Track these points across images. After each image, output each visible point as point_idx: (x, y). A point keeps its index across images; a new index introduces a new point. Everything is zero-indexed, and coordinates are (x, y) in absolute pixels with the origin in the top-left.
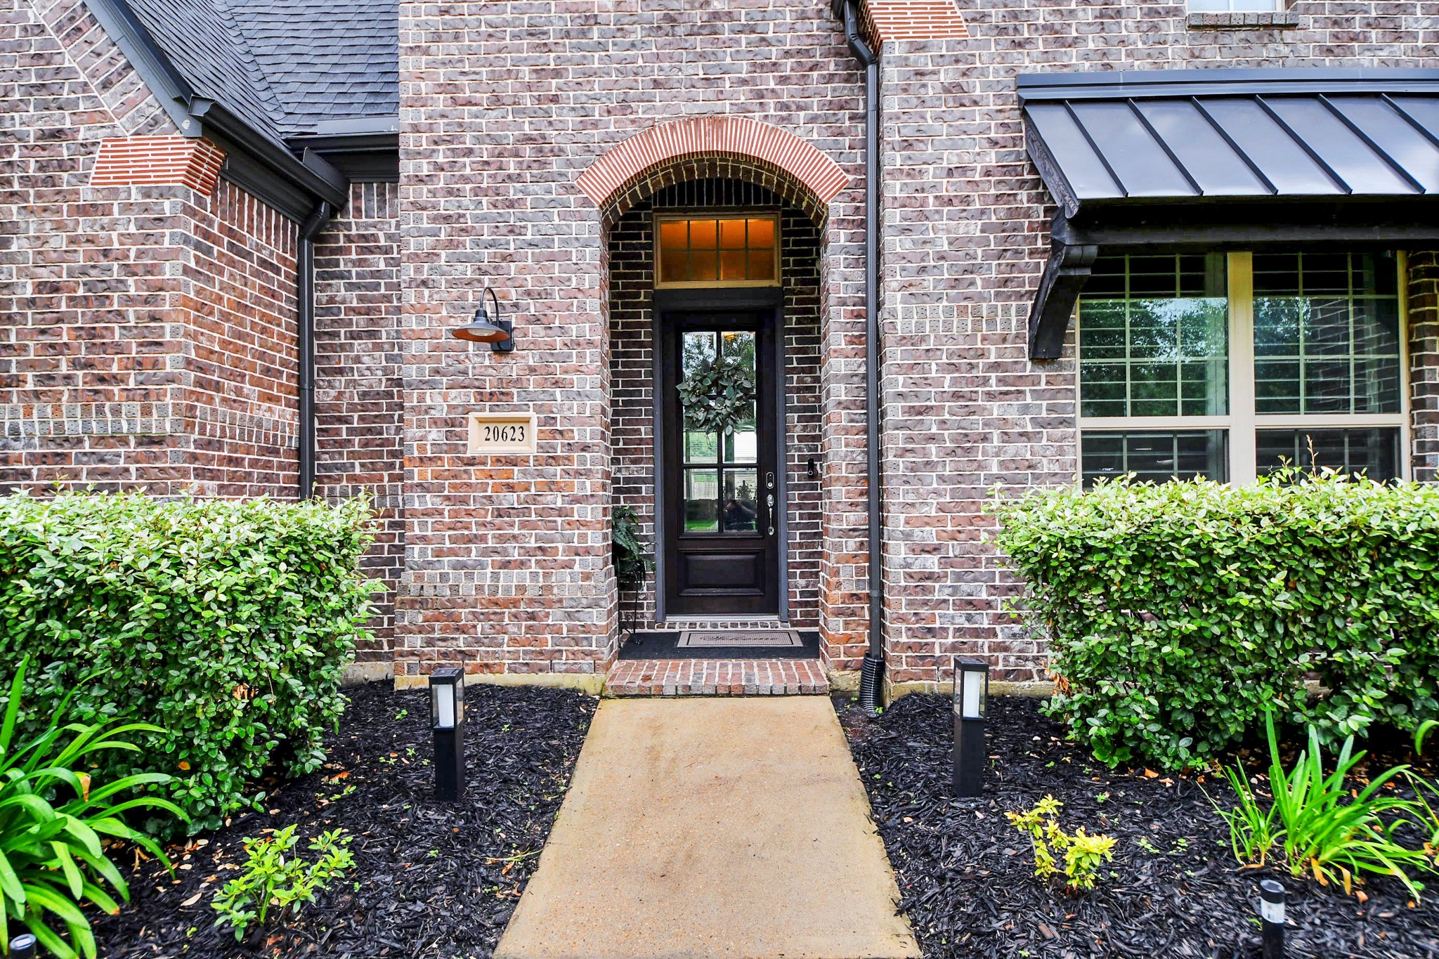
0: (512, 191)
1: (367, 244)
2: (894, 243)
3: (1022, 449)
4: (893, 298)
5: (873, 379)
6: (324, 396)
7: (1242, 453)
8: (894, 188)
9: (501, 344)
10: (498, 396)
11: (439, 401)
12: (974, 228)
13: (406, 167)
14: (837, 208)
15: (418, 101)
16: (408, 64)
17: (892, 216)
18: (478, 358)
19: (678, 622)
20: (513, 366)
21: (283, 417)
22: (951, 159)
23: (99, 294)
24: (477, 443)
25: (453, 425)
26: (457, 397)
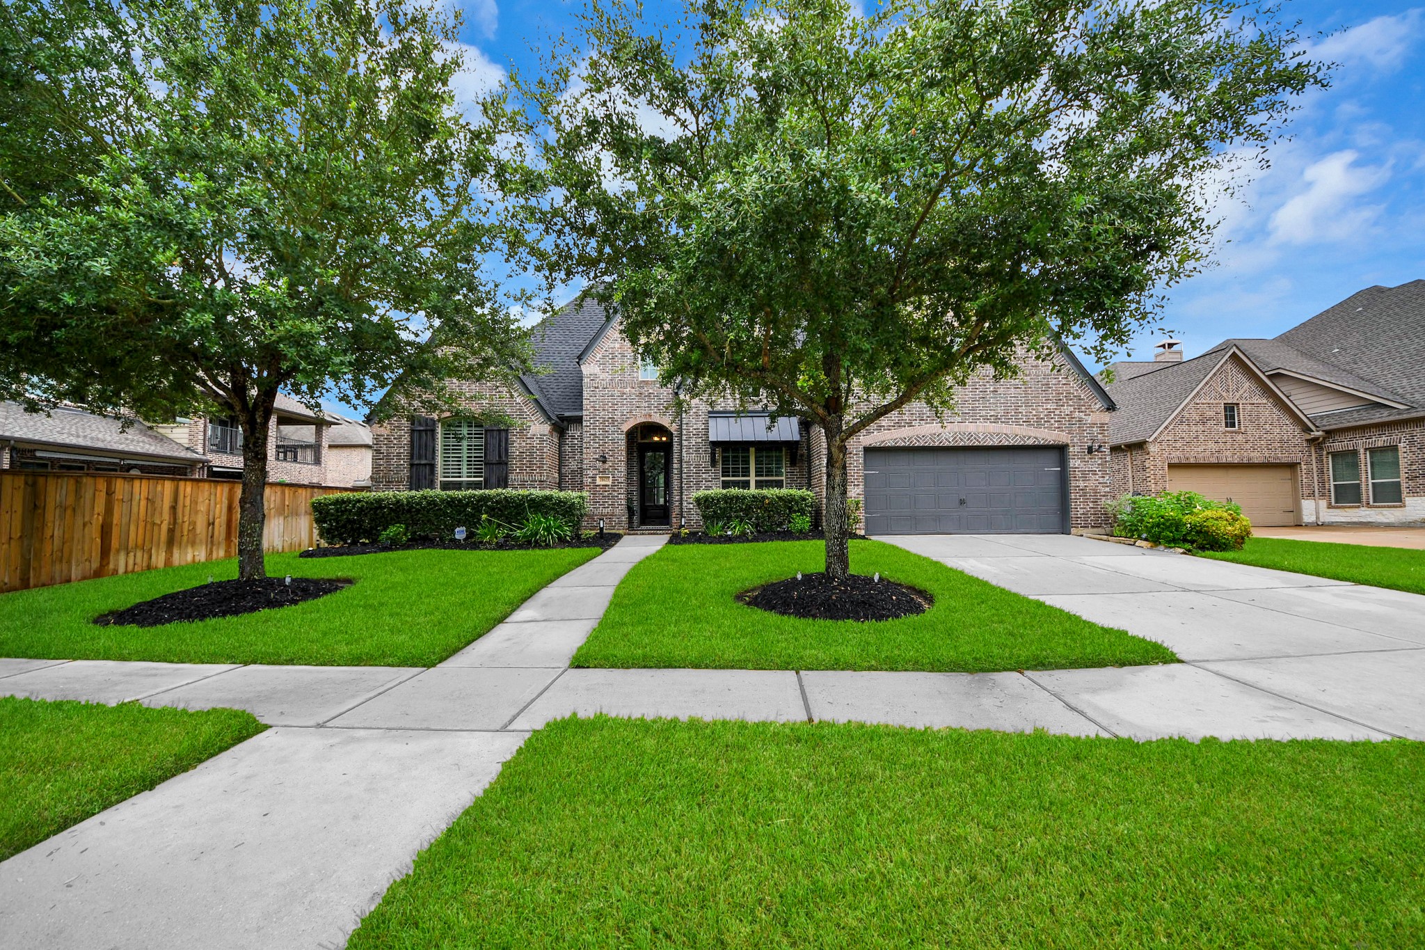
0: (607, 429)
1: (573, 437)
2: (685, 443)
3: (710, 484)
4: (684, 454)
5: (681, 472)
6: (563, 471)
7: (753, 484)
8: (684, 432)
9: (604, 462)
10: (603, 472)
11: (590, 473)
12: (700, 440)
13: (584, 424)
14: (675, 433)
15: (587, 410)
16: (585, 402)
17: (684, 437)
18: (599, 464)
19: (643, 527)
20: (606, 466)
21: (556, 475)
22: (695, 427)
23: (531, 454)
24: (599, 482)
25: (594, 478)
26: (594, 472)
